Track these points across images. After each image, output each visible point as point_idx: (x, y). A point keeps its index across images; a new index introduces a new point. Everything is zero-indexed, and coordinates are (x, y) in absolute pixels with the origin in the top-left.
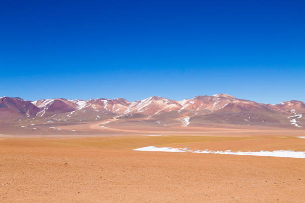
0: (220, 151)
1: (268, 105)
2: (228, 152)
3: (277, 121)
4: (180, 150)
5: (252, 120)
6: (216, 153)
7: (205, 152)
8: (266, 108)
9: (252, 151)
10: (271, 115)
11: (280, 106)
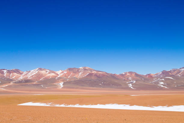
0: (72, 104)
1: (114, 74)
2: (77, 106)
3: (120, 85)
4: (47, 104)
5: (104, 84)
6: (69, 106)
7: (62, 106)
8: (113, 76)
9: (92, 105)
10: (116, 81)
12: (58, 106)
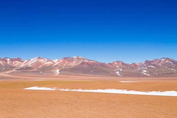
0: (75, 89)
1: (104, 63)
2: (80, 90)
3: (109, 72)
4: (52, 88)
5: (95, 72)
6: (73, 90)
7: (67, 90)
8: (103, 65)
9: (93, 89)
10: (105, 69)
11: (111, 64)
12: (62, 90)
